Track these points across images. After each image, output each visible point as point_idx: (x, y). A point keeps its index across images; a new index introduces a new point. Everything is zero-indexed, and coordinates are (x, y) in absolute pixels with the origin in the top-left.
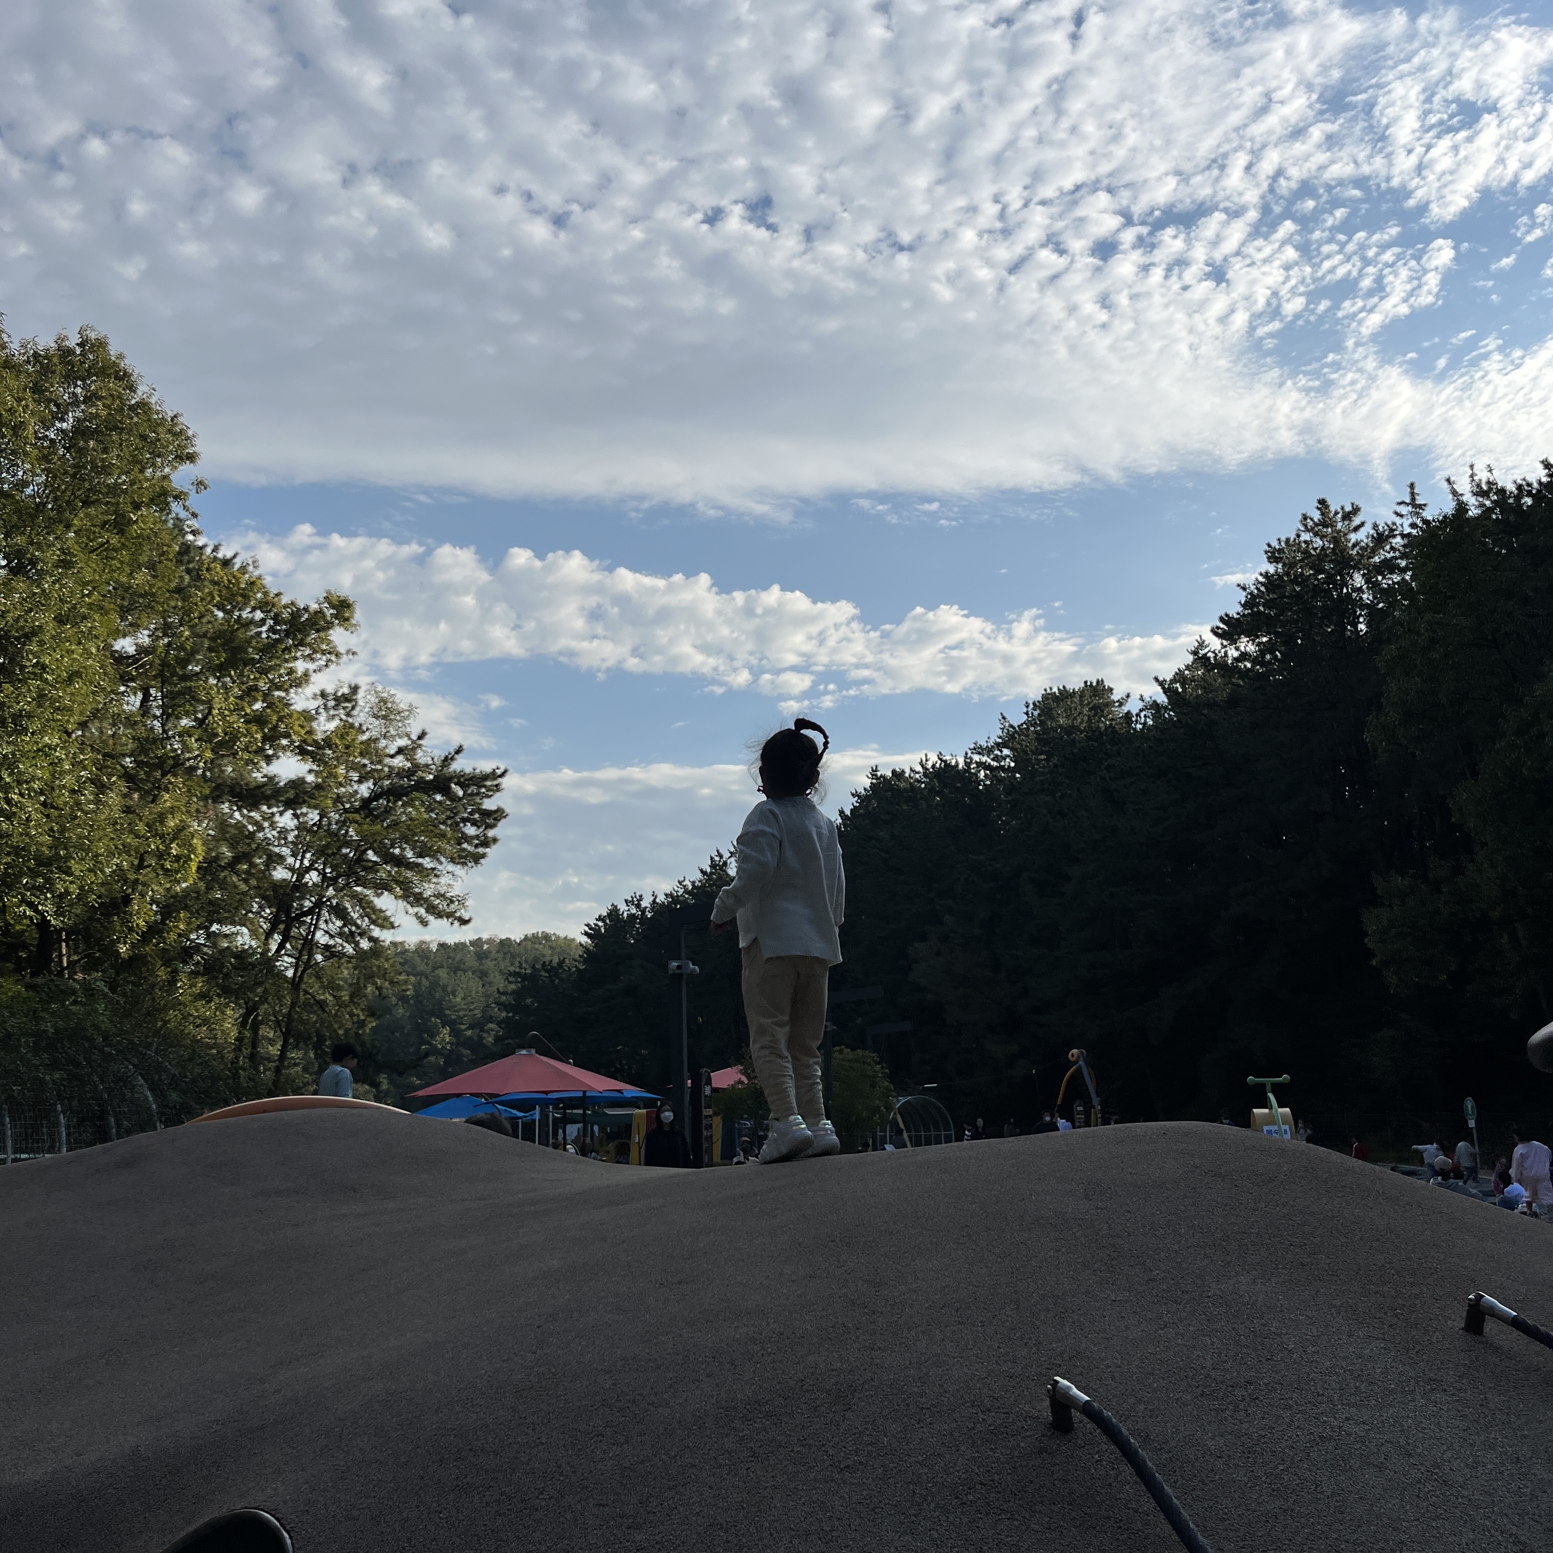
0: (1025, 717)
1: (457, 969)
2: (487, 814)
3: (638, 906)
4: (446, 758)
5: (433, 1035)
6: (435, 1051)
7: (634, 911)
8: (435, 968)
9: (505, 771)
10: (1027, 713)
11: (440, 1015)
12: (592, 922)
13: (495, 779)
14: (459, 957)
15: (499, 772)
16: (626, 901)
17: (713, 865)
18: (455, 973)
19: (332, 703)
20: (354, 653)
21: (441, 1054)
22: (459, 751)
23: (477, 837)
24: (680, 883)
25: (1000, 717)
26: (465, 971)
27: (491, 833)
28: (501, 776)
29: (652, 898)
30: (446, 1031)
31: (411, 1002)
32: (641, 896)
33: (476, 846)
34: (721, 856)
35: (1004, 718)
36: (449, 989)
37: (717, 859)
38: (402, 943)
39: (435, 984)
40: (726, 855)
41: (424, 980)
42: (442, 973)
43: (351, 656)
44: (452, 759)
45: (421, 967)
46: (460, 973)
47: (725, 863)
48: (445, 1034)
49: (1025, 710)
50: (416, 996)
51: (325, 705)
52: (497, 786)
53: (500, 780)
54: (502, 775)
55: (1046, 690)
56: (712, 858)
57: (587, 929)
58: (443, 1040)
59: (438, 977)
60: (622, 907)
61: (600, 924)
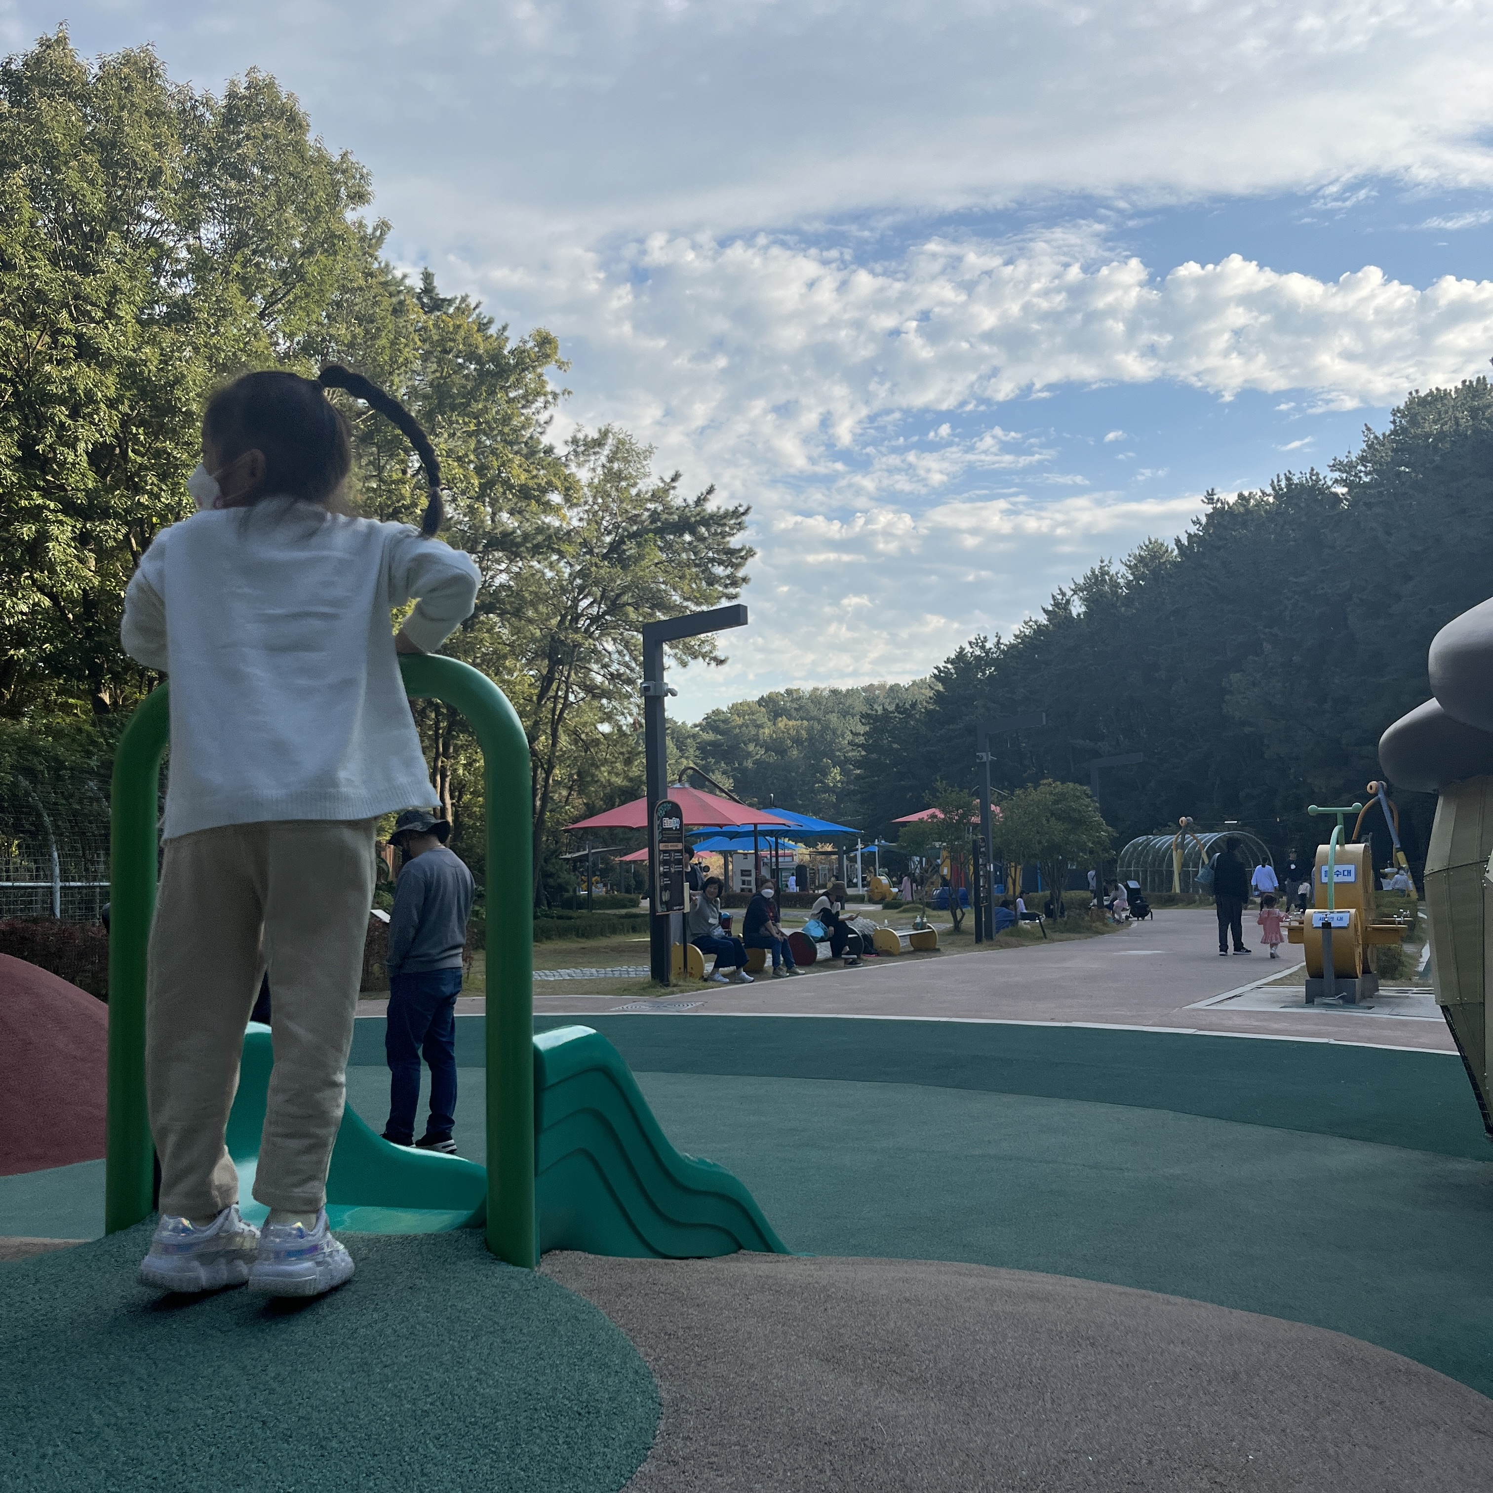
0: (1392, 427)
1: (845, 713)
2: (731, 552)
3: (983, 647)
4: (699, 499)
5: (825, 774)
6: (826, 789)
7: (978, 653)
8: (826, 713)
9: (748, 509)
10: (1394, 422)
11: (831, 755)
12: (941, 665)
13: (737, 518)
14: (849, 701)
15: (741, 510)
16: (970, 643)
17: (1056, 604)
18: (844, 717)
19: (582, 448)
20: (569, 393)
21: (834, 792)
22: (711, 491)
23: (728, 577)
24: (1026, 623)
25: (1364, 429)
26: (853, 716)
27: (740, 574)
28: (743, 514)
29: (996, 640)
30: (836, 771)
31: (806, 744)
32: (985, 638)
33: (726, 586)
34: (1064, 594)
35: (1369, 429)
36: (839, 732)
37: (1060, 597)
38: (797, 690)
39: (826, 728)
40: (1069, 593)
41: (816, 724)
42: (833, 718)
43: (566, 396)
44: (705, 499)
45: (814, 712)
46: (848, 717)
47: (1068, 601)
48: (836, 773)
49: (1392, 419)
50: (811, 739)
51: (575, 451)
52: (740, 524)
53: (743, 518)
54: (745, 513)
55: (1411, 393)
56: (1053, 596)
57: (936, 672)
58: (834, 778)
59: (829, 721)
60: (968, 649)
61: (949, 666)
